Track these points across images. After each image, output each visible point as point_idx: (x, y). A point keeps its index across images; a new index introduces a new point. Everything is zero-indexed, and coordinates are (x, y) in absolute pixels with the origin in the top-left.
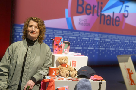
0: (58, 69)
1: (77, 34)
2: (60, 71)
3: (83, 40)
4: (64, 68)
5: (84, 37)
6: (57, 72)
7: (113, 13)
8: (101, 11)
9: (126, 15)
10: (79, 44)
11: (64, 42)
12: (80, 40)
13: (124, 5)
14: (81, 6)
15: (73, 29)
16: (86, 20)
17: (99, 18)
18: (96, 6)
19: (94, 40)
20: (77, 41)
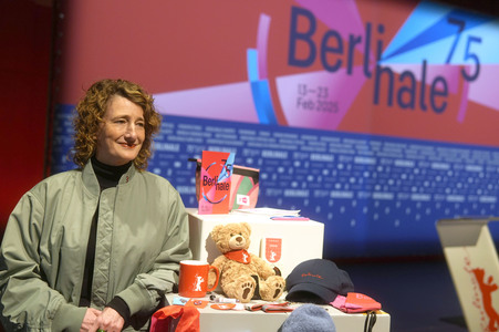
0: (215, 271)
1: (289, 141)
2: (220, 277)
3: (311, 162)
4: (235, 265)
5: (315, 152)
6: (212, 279)
7: (425, 63)
8: (379, 58)
9: (472, 72)
10: (299, 178)
12: (302, 162)
13: (465, 35)
14: (307, 37)
15: (275, 124)
16: (323, 91)
17: (372, 81)
18: (359, 40)
19: (353, 163)
20: (292, 165)
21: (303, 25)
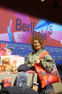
0: (4, 66)
1: (16, 45)
2: (4, 68)
3: (20, 50)
5: (21, 48)
6: (3, 68)
7: (42, 30)
8: (34, 29)
9: (51, 32)
10: (18, 53)
11: (7, 48)
12: (19, 50)
13: (49, 25)
14: (19, 25)
16: (23, 35)
17: (32, 34)
18: (30, 25)
19: (29, 50)
20: (17, 50)
21: (19, 22)
